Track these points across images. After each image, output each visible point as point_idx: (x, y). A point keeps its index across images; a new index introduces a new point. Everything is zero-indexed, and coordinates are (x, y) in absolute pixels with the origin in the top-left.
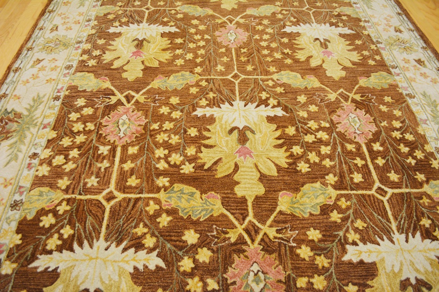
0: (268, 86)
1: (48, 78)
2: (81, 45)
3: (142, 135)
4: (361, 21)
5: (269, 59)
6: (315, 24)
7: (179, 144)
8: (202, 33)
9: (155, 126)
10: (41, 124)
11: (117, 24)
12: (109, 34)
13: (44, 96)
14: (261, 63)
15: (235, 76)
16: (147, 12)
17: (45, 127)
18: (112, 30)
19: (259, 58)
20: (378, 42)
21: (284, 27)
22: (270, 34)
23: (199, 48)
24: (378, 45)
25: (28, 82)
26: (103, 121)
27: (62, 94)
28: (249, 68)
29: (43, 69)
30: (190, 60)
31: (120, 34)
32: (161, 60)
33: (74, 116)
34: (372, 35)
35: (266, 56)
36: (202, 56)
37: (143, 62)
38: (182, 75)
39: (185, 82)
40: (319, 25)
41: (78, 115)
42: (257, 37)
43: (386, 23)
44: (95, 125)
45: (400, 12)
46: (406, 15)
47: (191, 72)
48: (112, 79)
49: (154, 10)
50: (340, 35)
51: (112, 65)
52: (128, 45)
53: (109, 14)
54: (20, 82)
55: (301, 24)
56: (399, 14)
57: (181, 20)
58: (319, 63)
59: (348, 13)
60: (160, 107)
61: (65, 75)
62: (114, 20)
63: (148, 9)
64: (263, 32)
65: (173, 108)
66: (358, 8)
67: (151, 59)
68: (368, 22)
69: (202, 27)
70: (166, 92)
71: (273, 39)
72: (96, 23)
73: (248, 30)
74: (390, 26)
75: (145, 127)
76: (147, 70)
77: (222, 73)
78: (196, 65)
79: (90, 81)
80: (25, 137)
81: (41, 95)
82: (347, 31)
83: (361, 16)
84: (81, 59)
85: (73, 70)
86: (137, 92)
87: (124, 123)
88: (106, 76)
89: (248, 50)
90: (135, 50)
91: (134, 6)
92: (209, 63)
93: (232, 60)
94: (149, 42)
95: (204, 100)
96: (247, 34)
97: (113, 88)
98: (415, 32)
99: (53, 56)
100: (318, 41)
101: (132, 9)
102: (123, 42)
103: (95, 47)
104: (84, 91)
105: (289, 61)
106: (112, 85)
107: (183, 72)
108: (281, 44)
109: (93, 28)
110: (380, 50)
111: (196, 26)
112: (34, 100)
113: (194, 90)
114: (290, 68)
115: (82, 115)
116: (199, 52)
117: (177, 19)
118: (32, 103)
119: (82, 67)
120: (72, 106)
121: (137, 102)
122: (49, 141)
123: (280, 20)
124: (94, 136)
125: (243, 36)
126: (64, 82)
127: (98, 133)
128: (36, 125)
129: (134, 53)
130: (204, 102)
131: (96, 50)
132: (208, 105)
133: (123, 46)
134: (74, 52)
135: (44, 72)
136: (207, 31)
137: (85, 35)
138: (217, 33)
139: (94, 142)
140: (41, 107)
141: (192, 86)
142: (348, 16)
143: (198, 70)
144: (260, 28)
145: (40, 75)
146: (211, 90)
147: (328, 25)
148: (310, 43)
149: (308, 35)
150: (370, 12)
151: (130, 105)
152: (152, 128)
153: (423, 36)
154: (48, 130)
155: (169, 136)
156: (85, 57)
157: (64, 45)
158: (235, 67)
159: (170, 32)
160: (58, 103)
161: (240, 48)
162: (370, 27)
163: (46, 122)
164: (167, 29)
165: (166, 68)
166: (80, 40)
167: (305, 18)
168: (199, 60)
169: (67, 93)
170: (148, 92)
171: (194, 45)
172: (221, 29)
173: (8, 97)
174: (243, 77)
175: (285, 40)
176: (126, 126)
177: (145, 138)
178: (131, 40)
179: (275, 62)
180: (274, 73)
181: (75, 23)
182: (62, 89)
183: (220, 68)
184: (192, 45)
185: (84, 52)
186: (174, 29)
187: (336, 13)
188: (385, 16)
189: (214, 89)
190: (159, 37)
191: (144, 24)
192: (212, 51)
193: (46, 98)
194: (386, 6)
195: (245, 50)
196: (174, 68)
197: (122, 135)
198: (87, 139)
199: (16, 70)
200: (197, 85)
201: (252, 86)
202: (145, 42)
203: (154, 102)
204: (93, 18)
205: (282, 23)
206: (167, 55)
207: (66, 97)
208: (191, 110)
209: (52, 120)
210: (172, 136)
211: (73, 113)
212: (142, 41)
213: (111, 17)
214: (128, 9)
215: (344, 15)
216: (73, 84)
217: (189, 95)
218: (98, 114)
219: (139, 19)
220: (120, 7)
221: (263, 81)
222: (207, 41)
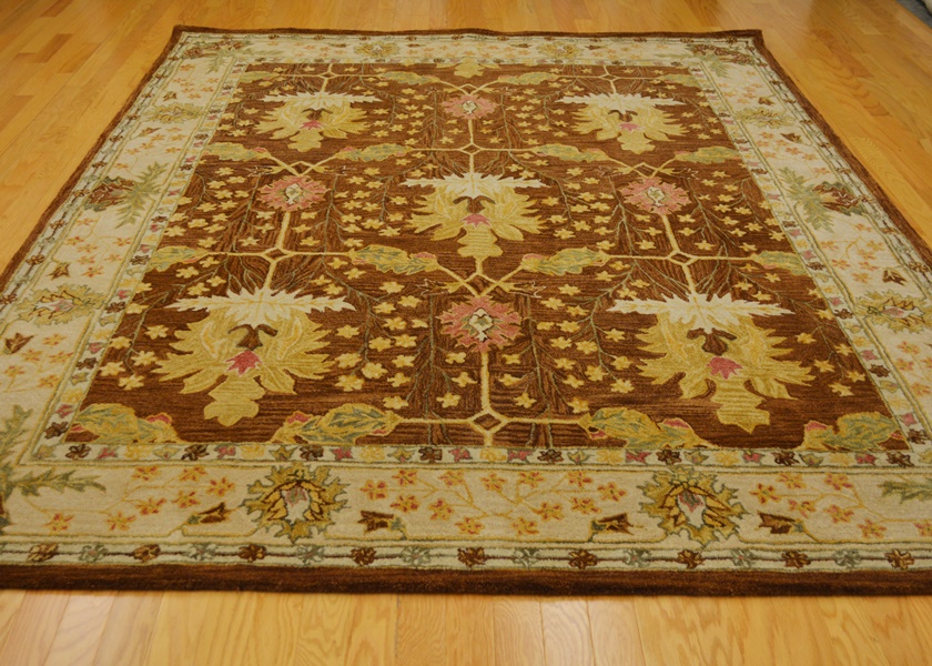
0: (522, 158)
1: (169, 148)
2: (218, 115)
3: (321, 202)
4: (699, 91)
5: (528, 132)
6: (615, 94)
7: (379, 211)
8: (420, 104)
9: (343, 195)
10: (166, 190)
11: (276, 92)
12: (264, 104)
13: (166, 165)
14: (513, 134)
15: (471, 149)
16: (326, 79)
17: (172, 194)
18: (267, 99)
19: (511, 130)
20: (723, 115)
21: (561, 96)
22: (535, 105)
23: (414, 119)
24: (722, 118)
25: (136, 150)
26: (262, 190)
27: (194, 164)
28: (494, 140)
29: (159, 138)
30: (397, 131)
31: (282, 104)
32: (351, 131)
33: (214, 184)
34: (713, 106)
35: (524, 128)
36: (418, 127)
37: (321, 134)
38: (384, 147)
39: (390, 154)
40: (622, 96)
41: (223, 183)
42: (512, 108)
43: (746, 92)
44: (250, 193)
45: (776, 80)
46: (787, 84)
47: (399, 144)
48: (272, 150)
49: (338, 78)
50: (657, 107)
51: (272, 135)
52: (296, 116)
53: (261, 80)
54: (124, 151)
55: (591, 94)
56: (775, 83)
57: (383, 88)
58: (612, 136)
59: (679, 82)
60: (350, 177)
61: (196, 145)
62: (272, 87)
63: (327, 76)
64: (523, 103)
65: (370, 178)
66: (700, 75)
67: (334, 131)
68: (713, 92)
69: (419, 97)
70: (360, 162)
71: (538, 109)
72: (240, 90)
73: (497, 101)
74: (751, 97)
75: (327, 196)
76: (326, 141)
77: (448, 145)
78: (408, 137)
79: (238, 151)
80: (143, 203)
81: (161, 164)
82: (671, 102)
83: (703, 85)
84: (219, 129)
85: (208, 140)
86: (314, 162)
87: (294, 192)
88: (263, 146)
89: (495, 122)
90: (308, 121)
91: (303, 72)
92: (428, 135)
93: (467, 131)
94: (330, 113)
95: (418, 171)
96: (495, 105)
97: (274, 159)
98: (796, 104)
99: (173, 125)
100: (616, 115)
101: (301, 76)
102: (288, 112)
103: (242, 116)
104: (230, 161)
105: (561, 134)
106: (273, 155)
107: (387, 144)
108: (551, 115)
109: (235, 96)
110: (724, 124)
111: (410, 96)
112: (149, 168)
113: (403, 162)
114: (563, 141)
115: (228, 184)
116: (414, 124)
117: (376, 88)
118: (148, 172)
119: (222, 136)
120: (211, 175)
121: (313, 171)
122: (179, 206)
123: (556, 89)
124: (249, 204)
125: (489, 107)
126: (197, 154)
127: (254, 199)
128: (157, 192)
129: (306, 124)
130: (418, 173)
131: (243, 119)
132: (423, 176)
133: (288, 116)
134: (207, 121)
135: (161, 141)
136: (428, 102)
137: (224, 103)
138: (444, 104)
139: (249, 208)
140: (163, 176)
141: (400, 158)
142: (679, 86)
143: (412, 141)
144: (519, 98)
145: (156, 143)
146: (431, 162)
147: (639, 95)
148: (602, 115)
149: (601, 106)
150: (719, 80)
151: (302, 175)
152: (336, 196)
153: (809, 109)
154: (177, 196)
155: (364, 205)
156: (226, 127)
157: (191, 114)
158: (472, 140)
159: (365, 102)
160: (190, 173)
161: (483, 119)
162: (714, 98)
163: (172, 189)
164: (360, 99)
165: (359, 140)
166: (215, 109)
167: (599, 88)
168: (411, 133)
169: (202, 162)
170: (330, 163)
171: (406, 117)
172: (451, 99)
173: (108, 166)
174: (482, 149)
175: (560, 112)
176: (296, 195)
177: (327, 206)
178: (300, 110)
179: (537, 135)
180: (534, 146)
181: (205, 90)
182: (193, 158)
183: (445, 140)
184: (401, 117)
185: (224, 122)
186: (371, 99)
187: (656, 82)
188: (747, 85)
189: (434, 160)
190: (348, 108)
191: (323, 93)
192: (434, 123)
193: (169, 168)
194: (753, 74)
195: (490, 122)
196: (374, 140)
197: (291, 202)
198: (238, 206)
199: (116, 139)
200: (408, 156)
201: (497, 158)
202: (323, 113)
203: (341, 172)
204: (234, 85)
205: (558, 93)
206: (362, 127)
207: (200, 166)
208: (397, 180)
209: (183, 187)
210: (368, 204)
211: (215, 182)
212: (319, 112)
213: (265, 84)
214: (294, 76)
215: (671, 84)
216: (210, 154)
217: (395, 166)
218: (253, 182)
219: (312, 87)
220: (281, 73)
221: (515, 153)
222: (428, 112)
